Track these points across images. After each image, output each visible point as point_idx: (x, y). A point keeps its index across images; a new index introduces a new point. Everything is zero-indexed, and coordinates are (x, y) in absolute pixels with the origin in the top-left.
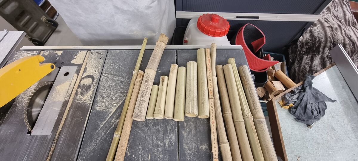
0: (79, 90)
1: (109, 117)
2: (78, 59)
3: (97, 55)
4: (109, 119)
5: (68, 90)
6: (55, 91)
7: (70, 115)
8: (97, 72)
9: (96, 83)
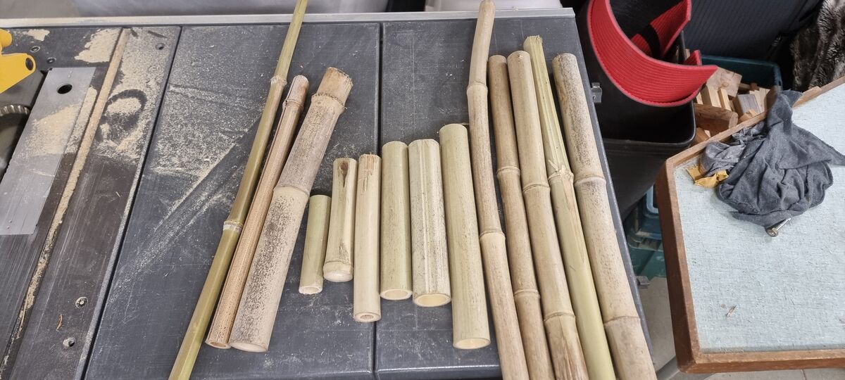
0: (105, 128)
1: (191, 190)
2: (96, 50)
3: (151, 38)
4: (191, 194)
5: (74, 126)
6: (36, 131)
7: (83, 186)
8: (152, 83)
9: (153, 109)
